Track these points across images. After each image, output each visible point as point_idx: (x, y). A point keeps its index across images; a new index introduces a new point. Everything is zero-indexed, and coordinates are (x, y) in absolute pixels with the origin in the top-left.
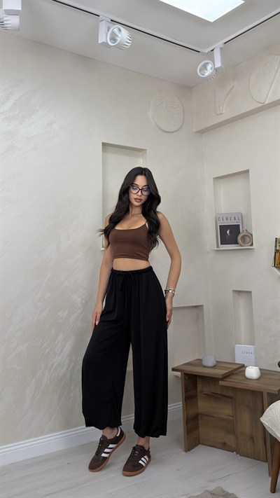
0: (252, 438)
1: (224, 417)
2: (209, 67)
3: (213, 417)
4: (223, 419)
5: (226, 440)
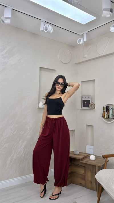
0: (91, 182)
2: (82, 40)
3: (77, 173)
4: (81, 174)
5: (82, 182)
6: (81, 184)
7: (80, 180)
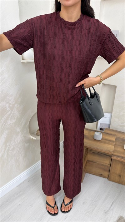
0: (120, 176)
1: (104, 164)
3: (97, 163)
4: (102, 165)
5: (103, 173)
6: (101, 175)
7: (100, 171)
